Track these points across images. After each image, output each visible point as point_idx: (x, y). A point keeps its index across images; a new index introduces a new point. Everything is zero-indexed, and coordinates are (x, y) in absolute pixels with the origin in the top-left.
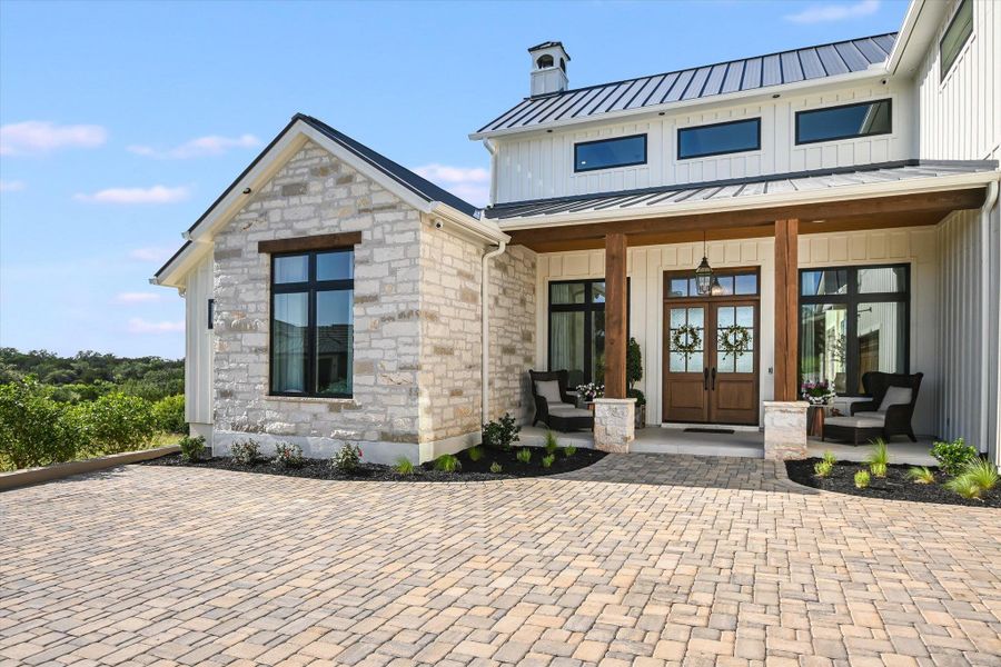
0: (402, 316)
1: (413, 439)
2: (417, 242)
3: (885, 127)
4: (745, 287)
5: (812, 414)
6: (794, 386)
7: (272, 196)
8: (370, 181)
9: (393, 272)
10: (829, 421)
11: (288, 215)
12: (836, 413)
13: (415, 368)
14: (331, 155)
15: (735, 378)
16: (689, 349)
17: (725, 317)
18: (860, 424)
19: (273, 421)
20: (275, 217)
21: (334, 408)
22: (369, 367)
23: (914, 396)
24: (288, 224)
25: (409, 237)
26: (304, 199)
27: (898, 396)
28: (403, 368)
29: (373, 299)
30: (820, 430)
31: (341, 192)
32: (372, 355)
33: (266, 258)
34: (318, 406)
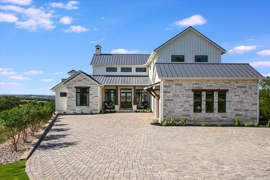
0: (96, 97)
1: (98, 110)
2: (98, 88)
3: (145, 71)
4: (130, 91)
5: (137, 106)
6: (135, 103)
7: (77, 81)
8: (91, 81)
9: (95, 92)
10: (139, 107)
11: (79, 84)
12: (140, 106)
13: (98, 102)
14: (86, 77)
15: (129, 102)
16: (123, 99)
17: (128, 94)
18: (142, 107)
19: (77, 109)
20: (77, 84)
21: (86, 107)
22: (92, 102)
23: (147, 104)
24: (79, 85)
25: (97, 88)
26: (82, 82)
27: (146, 104)
28: (96, 102)
29: (92, 94)
30: (138, 108)
31: (87, 82)
32: (92, 101)
33: (75, 89)
34: (84, 107)
